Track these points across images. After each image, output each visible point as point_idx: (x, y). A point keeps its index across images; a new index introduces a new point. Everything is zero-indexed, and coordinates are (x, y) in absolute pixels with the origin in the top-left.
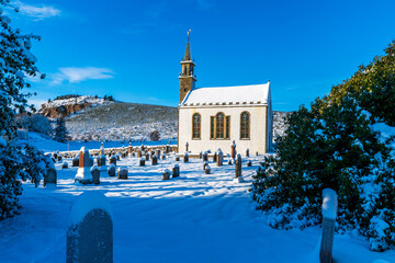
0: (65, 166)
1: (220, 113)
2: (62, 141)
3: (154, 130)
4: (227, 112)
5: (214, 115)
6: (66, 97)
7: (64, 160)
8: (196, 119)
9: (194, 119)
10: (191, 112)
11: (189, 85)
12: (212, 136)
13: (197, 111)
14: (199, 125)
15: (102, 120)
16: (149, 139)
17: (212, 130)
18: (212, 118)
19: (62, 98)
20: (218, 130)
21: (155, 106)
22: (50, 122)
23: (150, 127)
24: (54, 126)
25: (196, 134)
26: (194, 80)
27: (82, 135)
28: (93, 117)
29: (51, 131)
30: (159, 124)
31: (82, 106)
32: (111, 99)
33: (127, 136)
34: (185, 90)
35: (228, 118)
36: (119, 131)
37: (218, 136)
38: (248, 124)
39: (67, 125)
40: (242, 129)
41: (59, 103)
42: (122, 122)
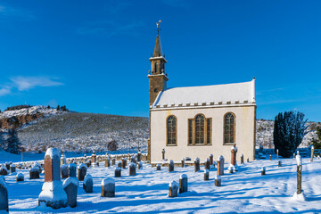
0: (20, 179)
1: (199, 116)
2: (15, 152)
3: (111, 140)
4: (207, 113)
5: (193, 117)
6: (17, 108)
7: (19, 172)
8: (171, 122)
9: (168, 122)
10: (165, 115)
11: (161, 85)
12: (190, 142)
13: (172, 113)
14: (175, 129)
15: (55, 130)
16: (106, 149)
17: (190, 135)
18: (190, 121)
19: (13, 109)
20: (197, 135)
21: (110, 116)
22: (2, 133)
23: (108, 137)
24: (6, 137)
25: (171, 139)
26: (165, 79)
27: (35, 146)
28: (47, 127)
29: (3, 142)
30: (116, 134)
31: (34, 117)
32: (64, 109)
33: (83, 147)
34: (156, 91)
35: (209, 121)
36: (74, 141)
37: (197, 142)
38: (232, 127)
39: (19, 136)
40: (225, 133)
41: (10, 114)
42: (77, 132)
